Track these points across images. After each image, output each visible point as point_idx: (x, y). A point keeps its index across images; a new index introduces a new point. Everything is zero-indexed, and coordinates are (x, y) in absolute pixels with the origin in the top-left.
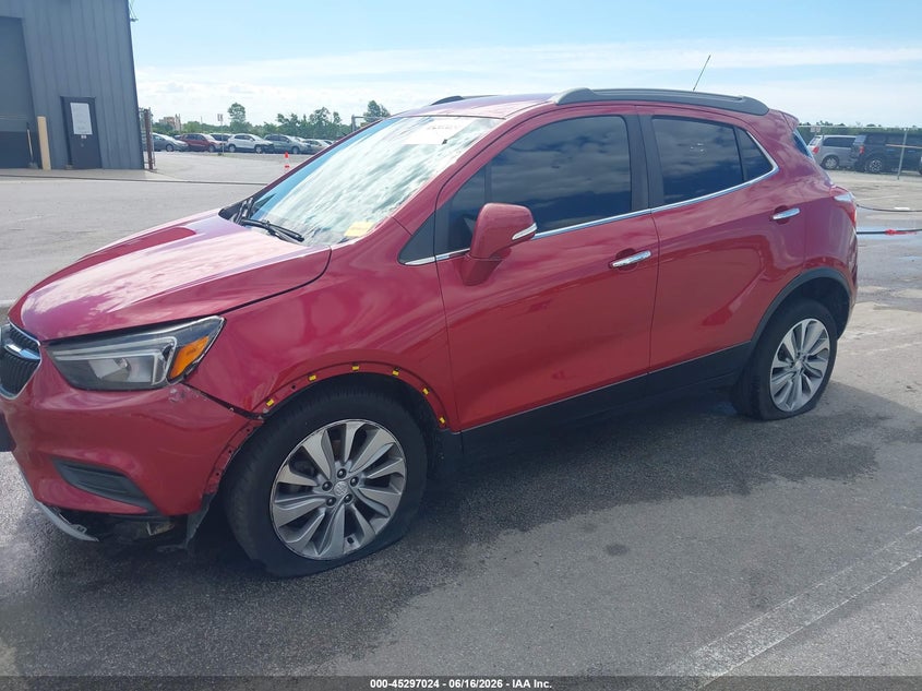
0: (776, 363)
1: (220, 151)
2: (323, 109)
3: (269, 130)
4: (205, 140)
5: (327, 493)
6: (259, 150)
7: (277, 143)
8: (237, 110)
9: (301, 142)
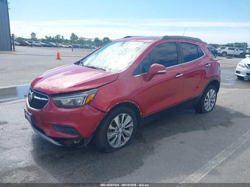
0: (206, 100)
1: (31, 46)
2: (59, 35)
3: (43, 40)
4: (26, 43)
5: (117, 131)
6: (42, 46)
7: (47, 44)
8: (33, 34)
9: (54, 44)
